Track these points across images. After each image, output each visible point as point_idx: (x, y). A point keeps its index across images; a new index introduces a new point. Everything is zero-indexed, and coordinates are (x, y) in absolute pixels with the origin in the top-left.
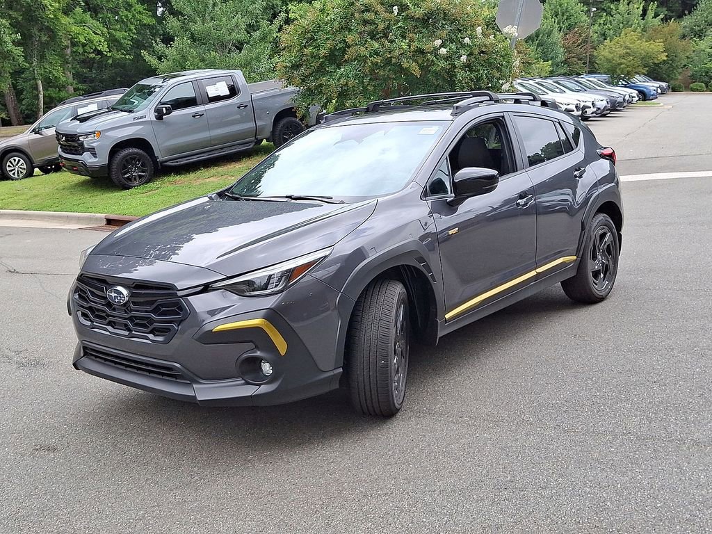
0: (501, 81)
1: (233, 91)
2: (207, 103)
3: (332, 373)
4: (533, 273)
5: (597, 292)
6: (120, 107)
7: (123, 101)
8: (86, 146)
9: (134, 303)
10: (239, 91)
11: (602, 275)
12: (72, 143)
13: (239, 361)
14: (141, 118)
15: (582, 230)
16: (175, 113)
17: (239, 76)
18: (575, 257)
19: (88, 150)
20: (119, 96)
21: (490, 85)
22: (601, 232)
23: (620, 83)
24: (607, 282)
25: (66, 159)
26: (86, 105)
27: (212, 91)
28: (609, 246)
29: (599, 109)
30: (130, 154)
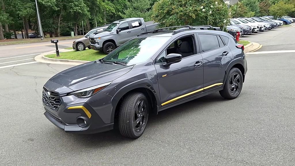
0: (224, 19)
1: (140, 24)
2: (132, 28)
3: (109, 124)
4: (202, 89)
5: (232, 95)
6: (107, 30)
7: (109, 28)
8: (96, 42)
9: (52, 98)
10: (142, 24)
11: (235, 89)
12: (93, 41)
13: (77, 118)
14: (112, 33)
15: (225, 74)
16: (122, 32)
17: (142, 19)
18: (222, 83)
19: (97, 43)
20: (107, 27)
21: (220, 21)
22: (235, 74)
23: (277, 19)
24: (237, 92)
25: (91, 45)
26: (100, 29)
27: (134, 24)
28: (238, 79)
29: (267, 28)
30: (108, 44)
